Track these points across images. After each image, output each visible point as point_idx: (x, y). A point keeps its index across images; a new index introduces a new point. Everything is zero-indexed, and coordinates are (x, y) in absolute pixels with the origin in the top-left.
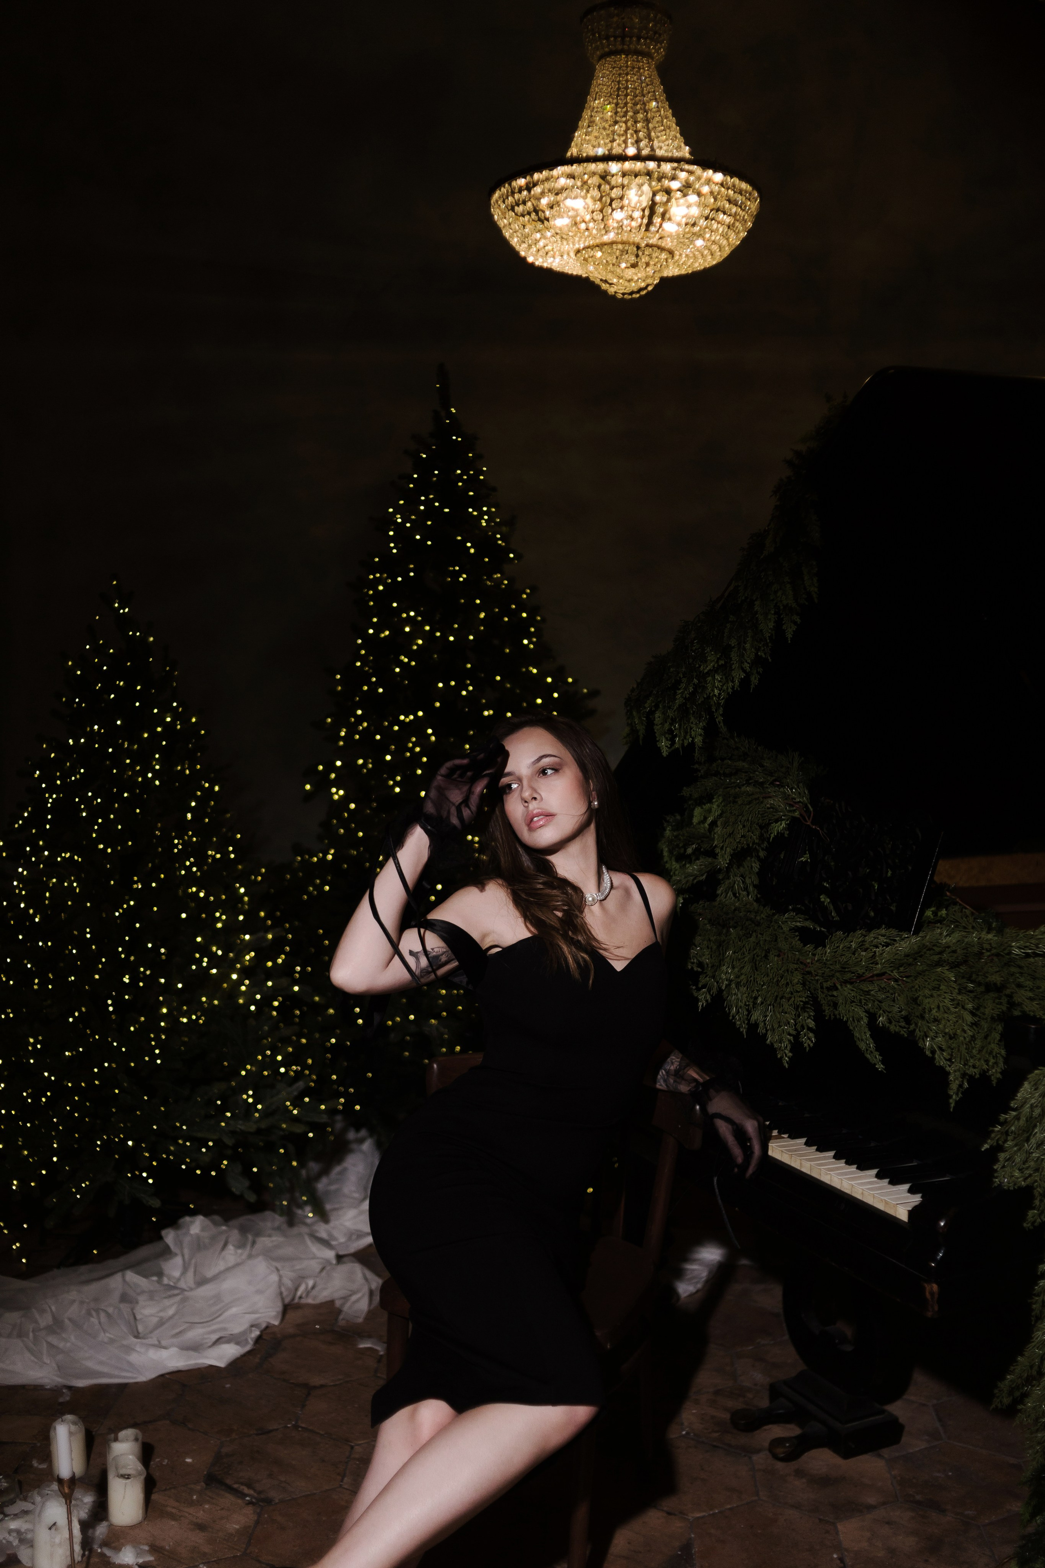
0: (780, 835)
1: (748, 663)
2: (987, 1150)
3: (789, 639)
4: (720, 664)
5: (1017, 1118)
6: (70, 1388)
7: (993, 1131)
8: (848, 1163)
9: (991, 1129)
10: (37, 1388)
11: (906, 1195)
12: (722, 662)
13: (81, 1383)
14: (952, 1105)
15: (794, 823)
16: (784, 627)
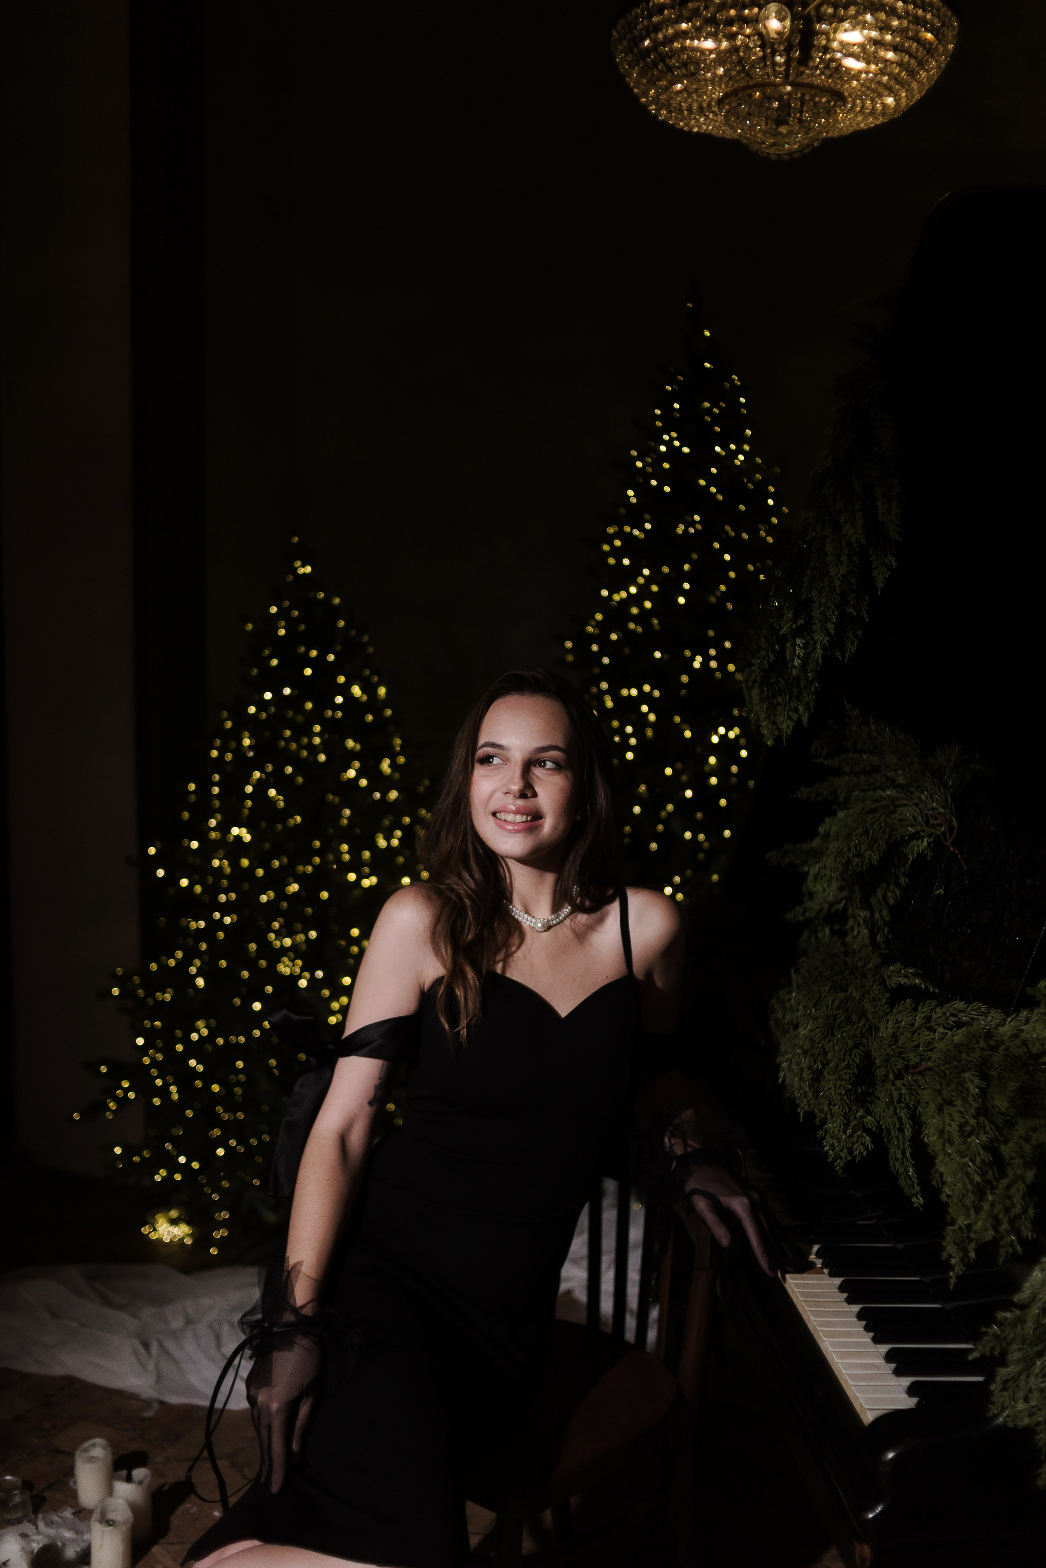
0: (921, 856)
1: (833, 623)
2: (975, 1360)
3: (879, 590)
4: (799, 624)
5: (1020, 1321)
6: (162, 1403)
7: (986, 1333)
8: (867, 1329)
9: (984, 1329)
10: (133, 1396)
11: (903, 1396)
12: (801, 622)
13: (174, 1399)
14: (953, 1281)
15: (937, 844)
16: (875, 573)
